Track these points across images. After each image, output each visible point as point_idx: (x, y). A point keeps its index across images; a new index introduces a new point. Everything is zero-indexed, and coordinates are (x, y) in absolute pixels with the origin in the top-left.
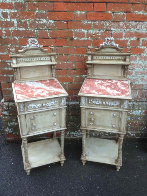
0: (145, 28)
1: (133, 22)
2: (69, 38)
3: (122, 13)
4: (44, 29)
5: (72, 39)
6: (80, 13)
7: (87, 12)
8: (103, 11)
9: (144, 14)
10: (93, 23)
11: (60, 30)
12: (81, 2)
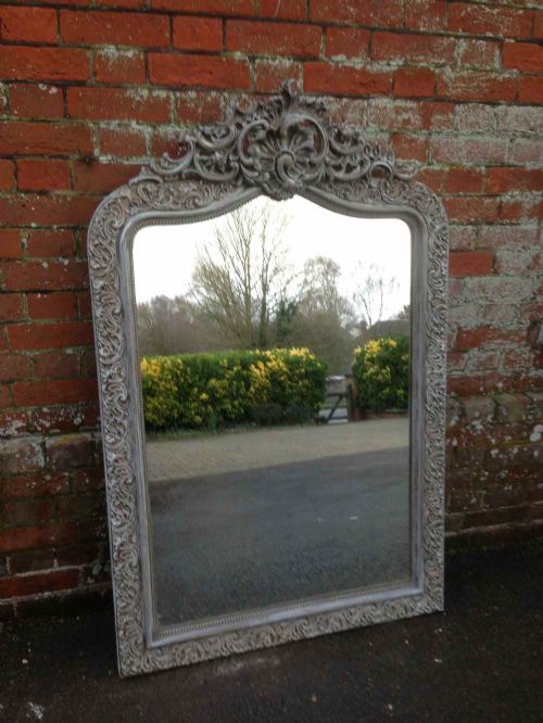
0: (374, 122)
1: (332, 99)
2: (77, 157)
3: (287, 63)
5: (89, 161)
6: (117, 54)
7: (146, 52)
8: (212, 49)
9: (368, 67)
10: (172, 97)
11: (33, 121)
12: (119, 10)
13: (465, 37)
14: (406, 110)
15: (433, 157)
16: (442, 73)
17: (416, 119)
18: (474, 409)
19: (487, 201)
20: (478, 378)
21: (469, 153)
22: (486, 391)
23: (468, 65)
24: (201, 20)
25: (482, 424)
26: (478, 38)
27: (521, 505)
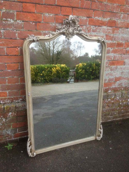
0: (102, 32)
1: (94, 26)
3: (85, 18)
4: (11, 29)
6: (48, 15)
7: (55, 15)
9: (102, 20)
11: (28, 31)
12: (50, 5)
13: (123, 14)
14: (109, 29)
15: (114, 40)
16: (118, 21)
17: (111, 31)
18: (118, 94)
19: (124, 49)
20: (118, 87)
21: (122, 39)
22: (120, 90)
23: (123, 20)
24: (68, 8)
25: (119, 97)
26: (125, 14)
27: (125, 114)
